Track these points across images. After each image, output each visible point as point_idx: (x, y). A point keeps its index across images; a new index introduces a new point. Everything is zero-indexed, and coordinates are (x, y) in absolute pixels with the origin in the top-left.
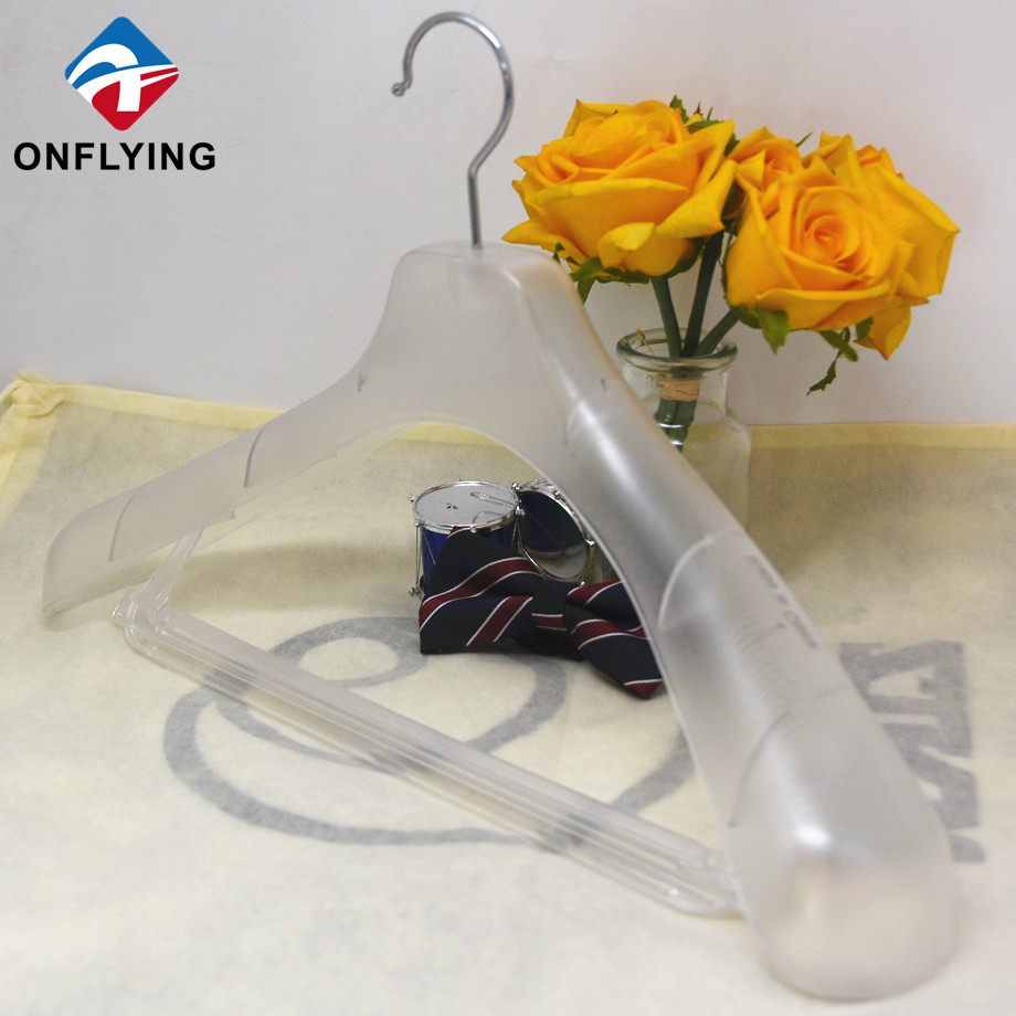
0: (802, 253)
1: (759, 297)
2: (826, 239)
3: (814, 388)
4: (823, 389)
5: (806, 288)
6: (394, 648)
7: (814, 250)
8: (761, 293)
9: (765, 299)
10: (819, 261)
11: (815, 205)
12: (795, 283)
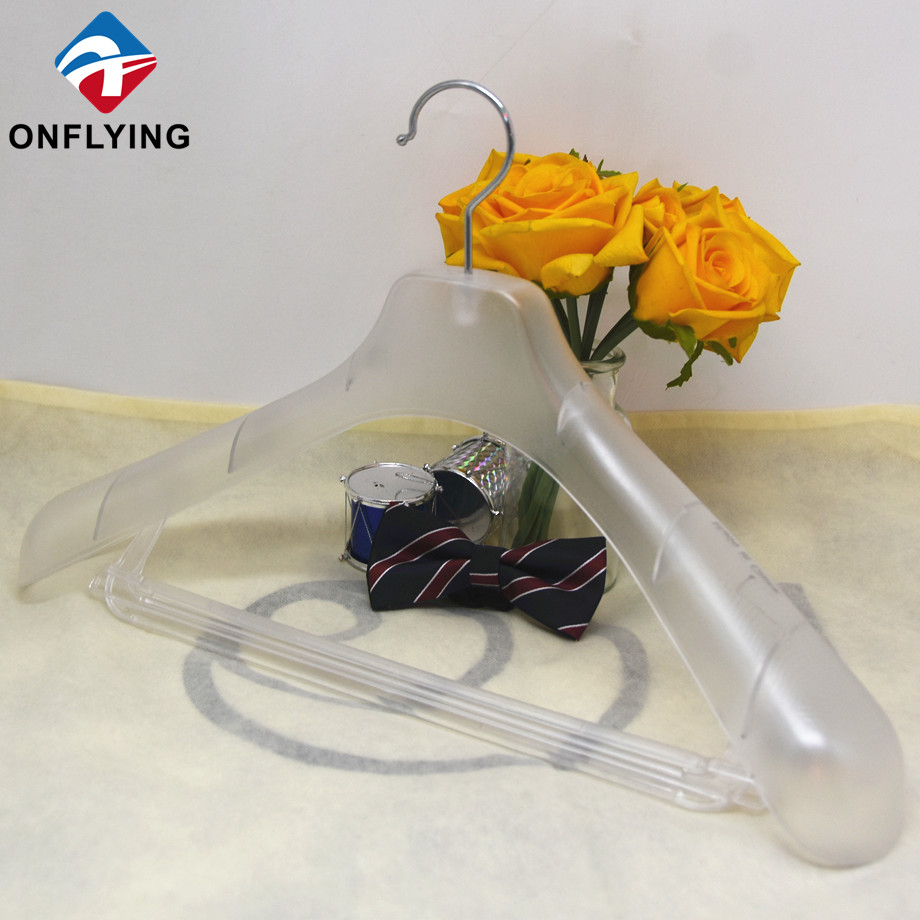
1: (672, 315)
2: (721, 269)
3: (671, 385)
4: (680, 385)
5: (709, 308)
6: (348, 607)
8: (674, 312)
9: (677, 317)
10: (719, 286)
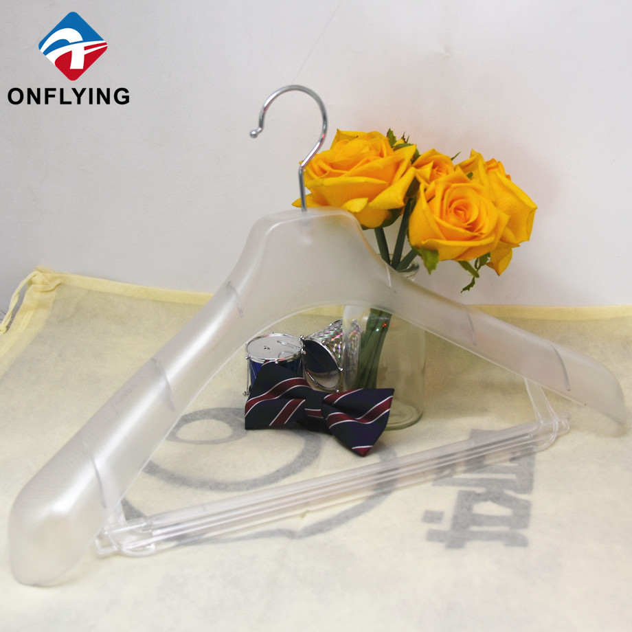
0: (446, 221)
1: (423, 243)
2: (460, 212)
3: (464, 289)
4: (468, 290)
5: (448, 239)
7: (453, 219)
8: (424, 240)
9: (427, 243)
10: (455, 225)
11: (455, 193)
12: (441, 235)
